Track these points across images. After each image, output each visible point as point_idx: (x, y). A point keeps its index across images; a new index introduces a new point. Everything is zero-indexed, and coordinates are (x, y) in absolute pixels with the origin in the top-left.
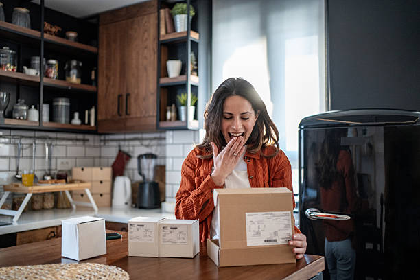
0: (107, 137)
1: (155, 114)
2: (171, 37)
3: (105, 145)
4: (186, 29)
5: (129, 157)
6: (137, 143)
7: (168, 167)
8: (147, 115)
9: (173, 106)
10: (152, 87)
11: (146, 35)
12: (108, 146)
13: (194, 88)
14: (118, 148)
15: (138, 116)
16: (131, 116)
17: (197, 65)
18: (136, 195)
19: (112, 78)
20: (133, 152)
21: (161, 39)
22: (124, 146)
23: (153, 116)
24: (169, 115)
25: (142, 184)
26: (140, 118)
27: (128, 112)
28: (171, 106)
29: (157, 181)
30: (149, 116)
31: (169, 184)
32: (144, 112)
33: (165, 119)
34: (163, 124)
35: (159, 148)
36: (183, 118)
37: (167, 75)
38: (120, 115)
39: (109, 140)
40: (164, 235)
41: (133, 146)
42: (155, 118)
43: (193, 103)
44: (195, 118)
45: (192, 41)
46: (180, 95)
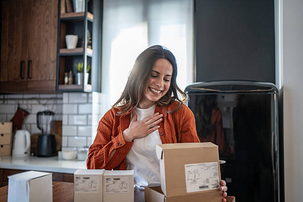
0: (6, 97)
1: (55, 78)
2: (70, 15)
3: (4, 103)
4: (84, 11)
5: (27, 113)
6: (35, 102)
7: (65, 122)
8: (48, 79)
9: (71, 72)
10: (53, 56)
11: (48, 13)
12: (7, 104)
13: (89, 58)
14: (17, 106)
15: (39, 79)
16: (33, 79)
17: (91, 40)
18: (35, 146)
19: (15, 46)
20: (31, 110)
21: (62, 17)
22: (23, 104)
23: (53, 80)
24: (66, 80)
25: (41, 137)
26: (41, 81)
27: (30, 76)
28: (69, 72)
29: (53, 134)
30: (50, 80)
31: (65, 136)
32: (45, 77)
33: (63, 83)
34: (61, 87)
35: (55, 107)
36: (79, 82)
37: (65, 47)
38: (23, 78)
39: (7, 99)
40: (107, 186)
41: (31, 105)
42: (55, 82)
43: (88, 70)
44: (89, 82)
45: (88, 21)
46: (77, 64)
